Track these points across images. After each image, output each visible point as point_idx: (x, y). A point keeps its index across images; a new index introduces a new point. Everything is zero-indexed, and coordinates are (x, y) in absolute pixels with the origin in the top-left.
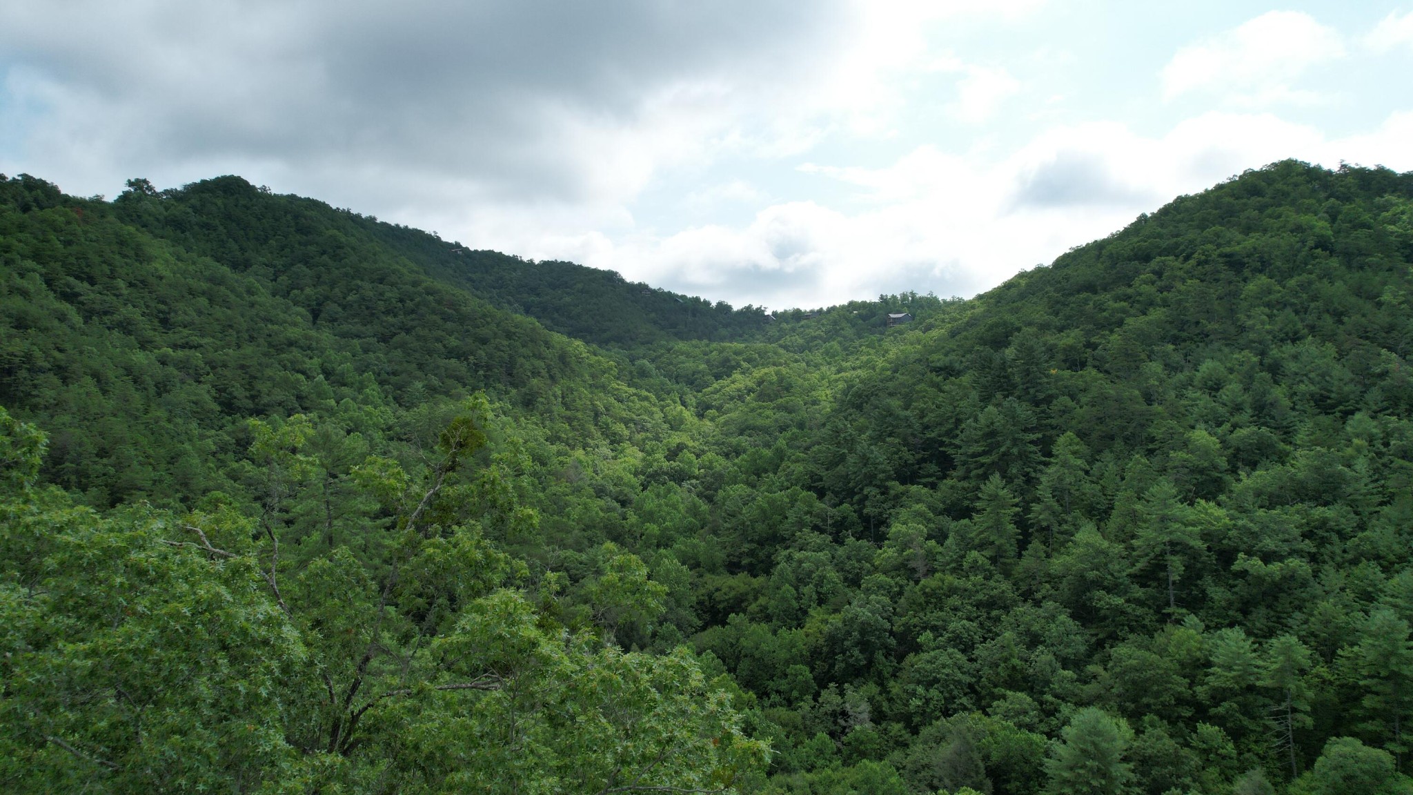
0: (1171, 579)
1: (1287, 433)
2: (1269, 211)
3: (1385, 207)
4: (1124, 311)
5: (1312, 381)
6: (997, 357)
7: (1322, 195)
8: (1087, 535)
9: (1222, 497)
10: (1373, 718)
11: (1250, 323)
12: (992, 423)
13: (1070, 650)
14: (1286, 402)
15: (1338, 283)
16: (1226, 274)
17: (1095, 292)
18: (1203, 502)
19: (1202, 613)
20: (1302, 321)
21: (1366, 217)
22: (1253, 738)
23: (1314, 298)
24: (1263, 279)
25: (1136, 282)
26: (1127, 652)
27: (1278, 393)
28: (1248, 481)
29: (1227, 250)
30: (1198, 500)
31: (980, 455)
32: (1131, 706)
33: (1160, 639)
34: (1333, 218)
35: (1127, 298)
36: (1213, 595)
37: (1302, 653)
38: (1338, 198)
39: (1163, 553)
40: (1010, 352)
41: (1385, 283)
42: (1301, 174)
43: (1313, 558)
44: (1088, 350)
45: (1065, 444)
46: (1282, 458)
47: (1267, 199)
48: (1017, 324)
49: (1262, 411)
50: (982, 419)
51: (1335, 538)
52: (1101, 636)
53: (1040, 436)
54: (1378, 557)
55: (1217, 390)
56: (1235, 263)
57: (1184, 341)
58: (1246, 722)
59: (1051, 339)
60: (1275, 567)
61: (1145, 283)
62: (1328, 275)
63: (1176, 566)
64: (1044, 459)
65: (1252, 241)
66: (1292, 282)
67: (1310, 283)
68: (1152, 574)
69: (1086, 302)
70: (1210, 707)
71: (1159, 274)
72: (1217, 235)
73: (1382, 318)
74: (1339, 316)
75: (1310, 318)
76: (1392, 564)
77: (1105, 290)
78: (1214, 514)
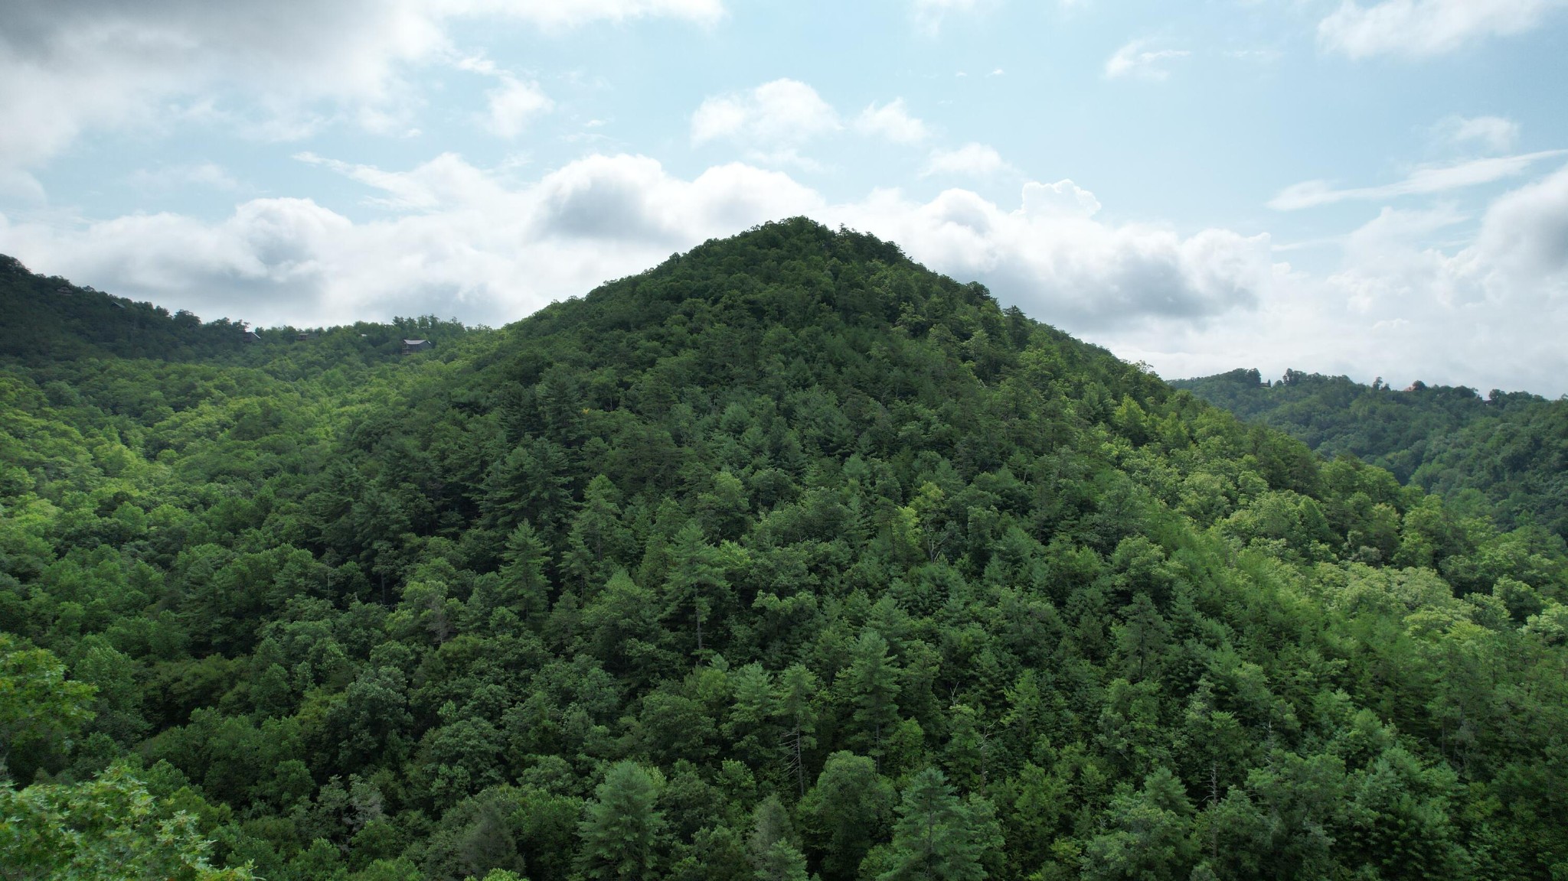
0: (699, 620)
1: (798, 473)
2: (785, 263)
3: (872, 271)
4: (656, 351)
5: (818, 426)
6: (527, 394)
7: (828, 254)
8: (619, 581)
9: (744, 537)
10: (860, 730)
11: (768, 369)
12: (522, 466)
13: (602, 704)
14: (798, 445)
15: (839, 336)
16: (750, 320)
17: (629, 330)
18: (727, 542)
19: (726, 652)
20: (811, 369)
21: (860, 278)
22: (768, 765)
23: (820, 349)
24: (780, 328)
25: (668, 322)
26: (659, 699)
27: (791, 437)
28: (769, 520)
29: (751, 297)
30: (724, 541)
31: (508, 500)
32: (662, 753)
33: (689, 682)
34: (836, 276)
35: (659, 337)
36: (736, 633)
37: (809, 679)
38: (839, 258)
39: (692, 596)
40: (540, 389)
41: (872, 339)
42: (810, 232)
43: (818, 590)
44: (621, 389)
45: (597, 488)
46: (794, 498)
47: (784, 252)
48: (549, 359)
49: (778, 453)
50: (510, 460)
51: (835, 570)
52: (633, 685)
53: (572, 479)
54: (866, 586)
55: (740, 433)
56: (757, 310)
57: (712, 383)
58: (764, 752)
59: (583, 376)
60: (788, 601)
61: (677, 323)
62: (830, 328)
63: (704, 607)
64: (576, 503)
65: (771, 290)
66: (803, 333)
67: (818, 334)
68: (682, 618)
69: (619, 340)
70: (733, 742)
71: (690, 315)
72: (742, 281)
73: (870, 369)
74: (839, 366)
75: (818, 367)
76: (876, 590)
77: (638, 327)
78: (737, 553)
